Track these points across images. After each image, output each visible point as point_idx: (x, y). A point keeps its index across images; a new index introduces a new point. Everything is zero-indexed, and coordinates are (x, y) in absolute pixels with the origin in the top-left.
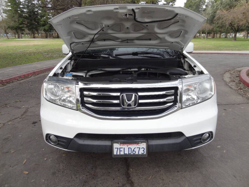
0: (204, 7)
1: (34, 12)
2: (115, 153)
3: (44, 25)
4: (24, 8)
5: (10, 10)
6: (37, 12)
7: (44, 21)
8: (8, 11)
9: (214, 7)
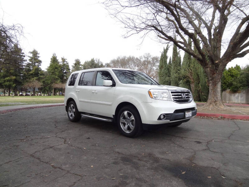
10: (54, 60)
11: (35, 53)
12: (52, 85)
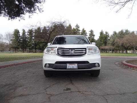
0: (109, 38)
1: (25, 41)
2: (68, 68)
3: (29, 46)
4: (21, 39)
5: (15, 39)
6: (27, 40)
7: (30, 45)
8: (13, 40)
9: (113, 38)
10: (101, 33)
11: (92, 32)
12: (100, 47)
